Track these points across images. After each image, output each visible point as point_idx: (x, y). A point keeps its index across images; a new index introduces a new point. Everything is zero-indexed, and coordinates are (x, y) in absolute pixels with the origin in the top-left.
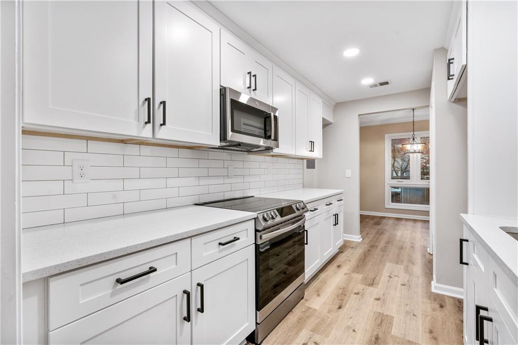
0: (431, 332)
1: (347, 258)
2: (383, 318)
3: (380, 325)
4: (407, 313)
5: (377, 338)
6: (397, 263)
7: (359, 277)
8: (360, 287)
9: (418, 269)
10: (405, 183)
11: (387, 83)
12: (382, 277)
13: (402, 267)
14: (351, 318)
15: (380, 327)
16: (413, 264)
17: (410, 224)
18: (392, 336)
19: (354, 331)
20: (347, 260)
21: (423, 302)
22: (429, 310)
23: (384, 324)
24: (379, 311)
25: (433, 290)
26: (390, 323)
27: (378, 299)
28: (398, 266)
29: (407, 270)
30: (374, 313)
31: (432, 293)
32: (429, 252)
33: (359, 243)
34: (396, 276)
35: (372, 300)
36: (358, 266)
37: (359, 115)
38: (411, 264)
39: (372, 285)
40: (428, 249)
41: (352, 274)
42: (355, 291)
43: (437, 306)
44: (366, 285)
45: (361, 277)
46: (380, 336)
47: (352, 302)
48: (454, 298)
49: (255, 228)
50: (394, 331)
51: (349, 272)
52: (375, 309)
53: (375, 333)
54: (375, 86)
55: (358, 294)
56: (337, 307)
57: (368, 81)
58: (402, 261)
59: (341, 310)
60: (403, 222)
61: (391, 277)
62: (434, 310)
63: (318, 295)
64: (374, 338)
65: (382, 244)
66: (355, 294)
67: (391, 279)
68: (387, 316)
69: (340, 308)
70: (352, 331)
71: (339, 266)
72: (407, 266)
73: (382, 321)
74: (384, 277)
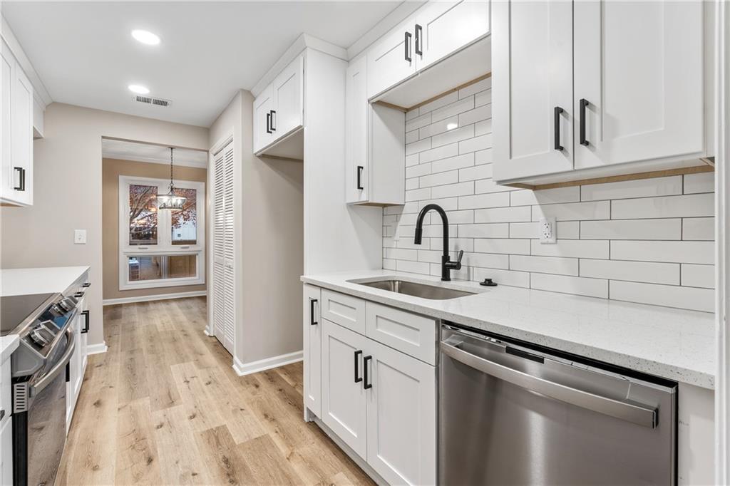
0: (266, 416)
1: (103, 385)
2: (216, 434)
3: (218, 443)
4: (234, 411)
5: (226, 461)
6: (183, 362)
7: (144, 403)
8: (158, 415)
9: (210, 358)
10: (150, 250)
11: (164, 103)
12: (178, 387)
13: (192, 363)
14: (177, 462)
15: (220, 447)
16: (201, 354)
17: (163, 306)
18: (239, 446)
19: (194, 475)
20: (104, 388)
21: (240, 392)
22: (250, 396)
23: (221, 439)
24: (204, 429)
25: (240, 374)
26: (227, 434)
27: (194, 416)
28: (186, 364)
29: (200, 365)
30: (202, 435)
31: (240, 378)
32: (208, 334)
33: (107, 354)
34: (193, 377)
35: (187, 421)
36: (131, 388)
37: (103, 137)
38: (199, 356)
39: (172, 403)
40: (205, 332)
41: (132, 404)
42: (155, 425)
43: (254, 388)
44: (165, 407)
45: (149, 401)
46: (227, 456)
47: (161, 443)
48: (260, 372)
49: (12, 374)
50: (238, 439)
51: (123, 404)
52: (199, 431)
53: (221, 457)
54: (147, 100)
55: (161, 426)
56: (145, 463)
57: (139, 89)
58: (187, 356)
59: (154, 463)
60: (152, 307)
61: (188, 382)
62: (254, 394)
63: (95, 468)
64: (223, 464)
65: (143, 344)
66: (158, 428)
67: (190, 384)
68: (218, 428)
69: (150, 461)
70: (192, 477)
71: (98, 404)
72: (197, 360)
73: (217, 438)
74: (180, 387)
